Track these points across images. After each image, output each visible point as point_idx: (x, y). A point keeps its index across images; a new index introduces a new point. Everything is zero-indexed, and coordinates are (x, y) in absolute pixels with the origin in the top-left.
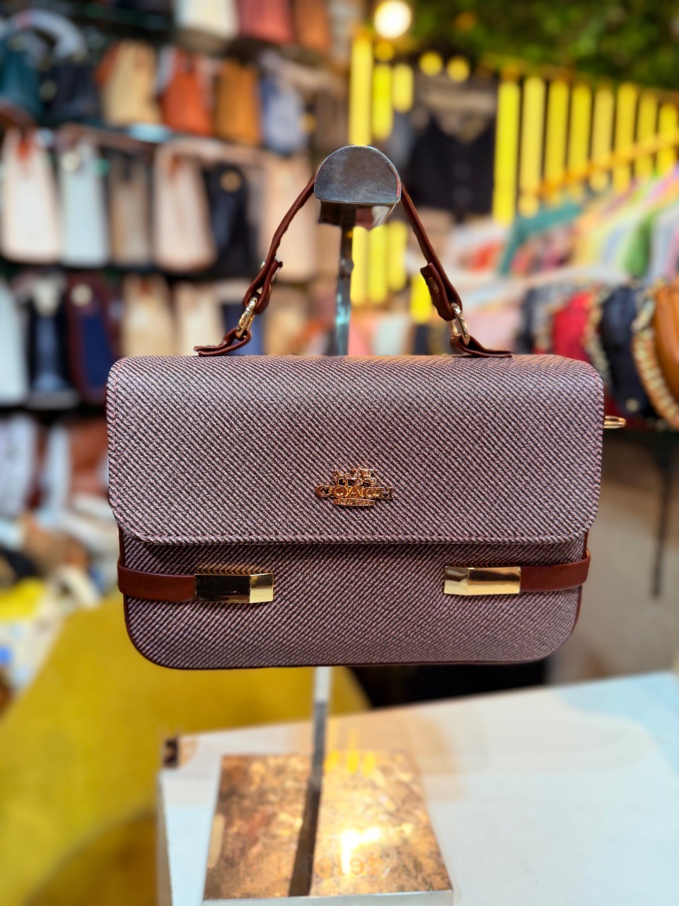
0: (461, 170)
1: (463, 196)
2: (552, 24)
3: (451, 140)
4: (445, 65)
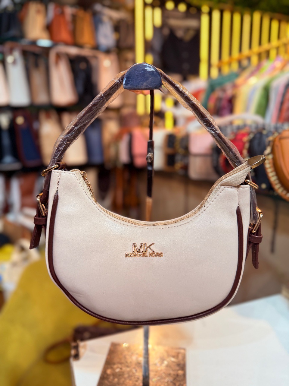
0: (185, 55)
1: (186, 66)
3: (181, 40)
4: (176, 6)
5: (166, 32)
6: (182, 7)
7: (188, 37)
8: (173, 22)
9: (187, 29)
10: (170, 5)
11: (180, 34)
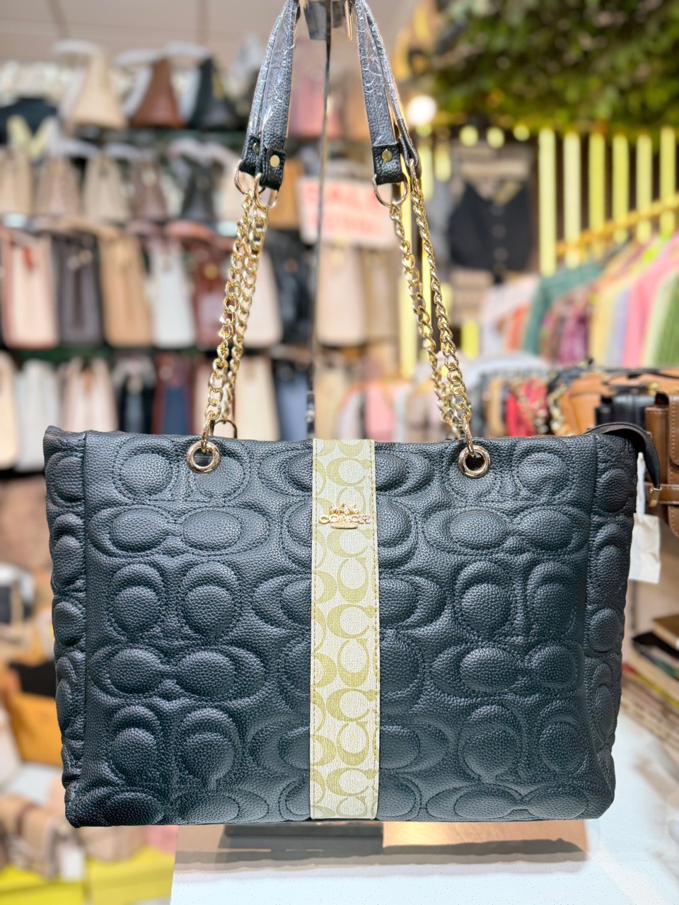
0: (499, 231)
1: (501, 254)
2: (572, 94)
3: (488, 203)
4: (482, 135)
5: (458, 188)
6: (496, 137)
7: (504, 195)
8: (472, 170)
9: (501, 182)
10: (469, 136)
11: (486, 190)
